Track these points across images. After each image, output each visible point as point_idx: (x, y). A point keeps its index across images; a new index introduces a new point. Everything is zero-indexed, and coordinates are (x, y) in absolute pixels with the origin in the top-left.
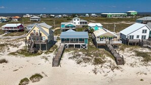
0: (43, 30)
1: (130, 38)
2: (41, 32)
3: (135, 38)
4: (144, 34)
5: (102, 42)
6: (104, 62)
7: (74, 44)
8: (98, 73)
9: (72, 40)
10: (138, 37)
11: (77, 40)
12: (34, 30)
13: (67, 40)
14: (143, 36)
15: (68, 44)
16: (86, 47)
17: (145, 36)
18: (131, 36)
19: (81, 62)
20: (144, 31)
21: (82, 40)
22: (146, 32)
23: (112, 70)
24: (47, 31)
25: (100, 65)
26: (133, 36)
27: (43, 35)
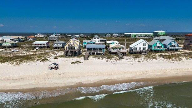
0: (75, 43)
1: (135, 49)
2: (74, 44)
3: (138, 49)
4: (144, 47)
5: (114, 51)
6: (112, 58)
7: (96, 52)
8: (109, 62)
9: (94, 50)
10: (140, 48)
11: (97, 50)
12: (70, 43)
13: (91, 50)
14: (143, 48)
15: (91, 52)
16: (103, 54)
17: (145, 48)
18: (135, 48)
19: (100, 58)
20: (144, 45)
21: (100, 50)
22: (145, 45)
23: (116, 61)
24: (78, 43)
25: (110, 59)
26: (137, 48)
27: (75, 46)
